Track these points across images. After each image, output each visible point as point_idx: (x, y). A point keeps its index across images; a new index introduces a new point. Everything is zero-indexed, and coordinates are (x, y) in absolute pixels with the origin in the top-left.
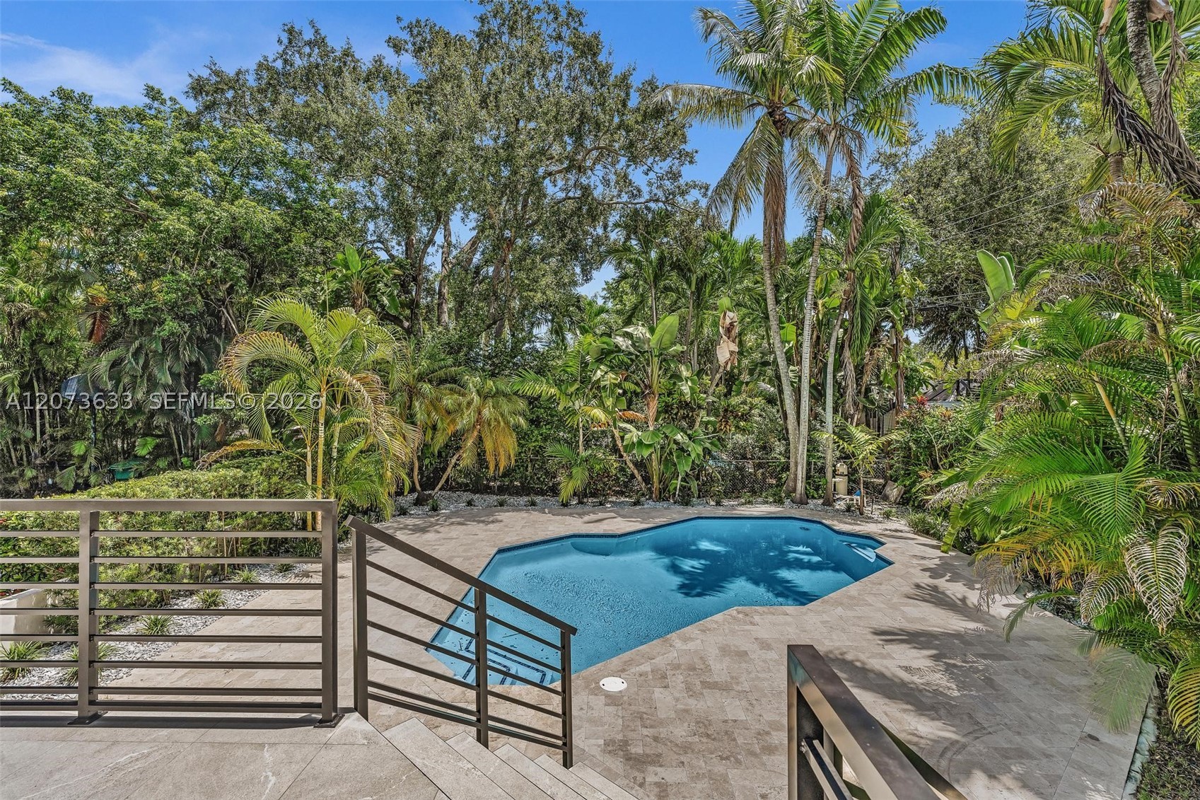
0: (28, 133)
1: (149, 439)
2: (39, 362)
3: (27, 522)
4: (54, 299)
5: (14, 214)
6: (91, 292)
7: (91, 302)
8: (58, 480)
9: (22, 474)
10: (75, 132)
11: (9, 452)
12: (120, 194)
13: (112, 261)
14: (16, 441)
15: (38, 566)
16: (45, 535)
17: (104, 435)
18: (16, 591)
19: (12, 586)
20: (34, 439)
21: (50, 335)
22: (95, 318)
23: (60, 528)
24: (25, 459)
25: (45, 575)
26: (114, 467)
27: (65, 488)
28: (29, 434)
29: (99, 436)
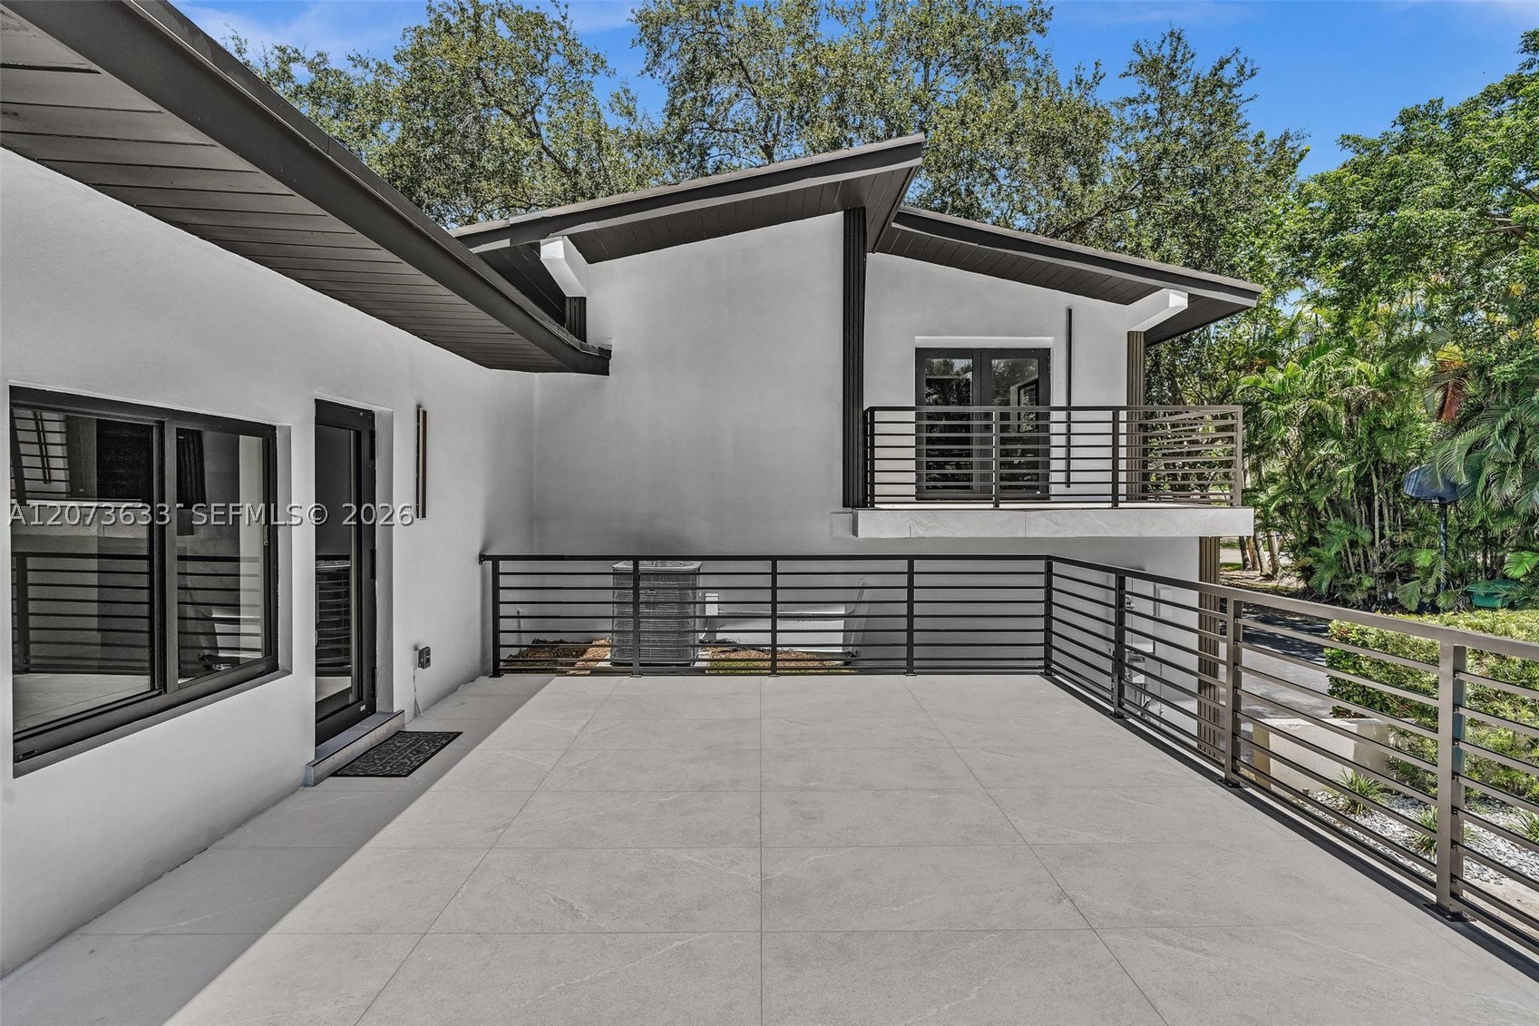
0: (1366, 185)
1: (1527, 555)
2: (1378, 453)
3: (1370, 639)
4: (1393, 374)
5: (1352, 286)
6: (1441, 356)
7: (1440, 369)
8: (1397, 595)
9: (1360, 584)
10: (1422, 156)
11: (1347, 556)
12: (1483, 213)
13: (1471, 309)
14: (1353, 544)
15: (1380, 694)
16: (1388, 659)
17: (1458, 545)
18: (1356, 715)
19: (1354, 709)
20: (1373, 543)
21: (1389, 418)
22: (1447, 390)
23: (1406, 656)
24: (1363, 565)
25: (1388, 708)
26: (1471, 588)
27: (1408, 606)
28: (1367, 536)
29: (1452, 546)
